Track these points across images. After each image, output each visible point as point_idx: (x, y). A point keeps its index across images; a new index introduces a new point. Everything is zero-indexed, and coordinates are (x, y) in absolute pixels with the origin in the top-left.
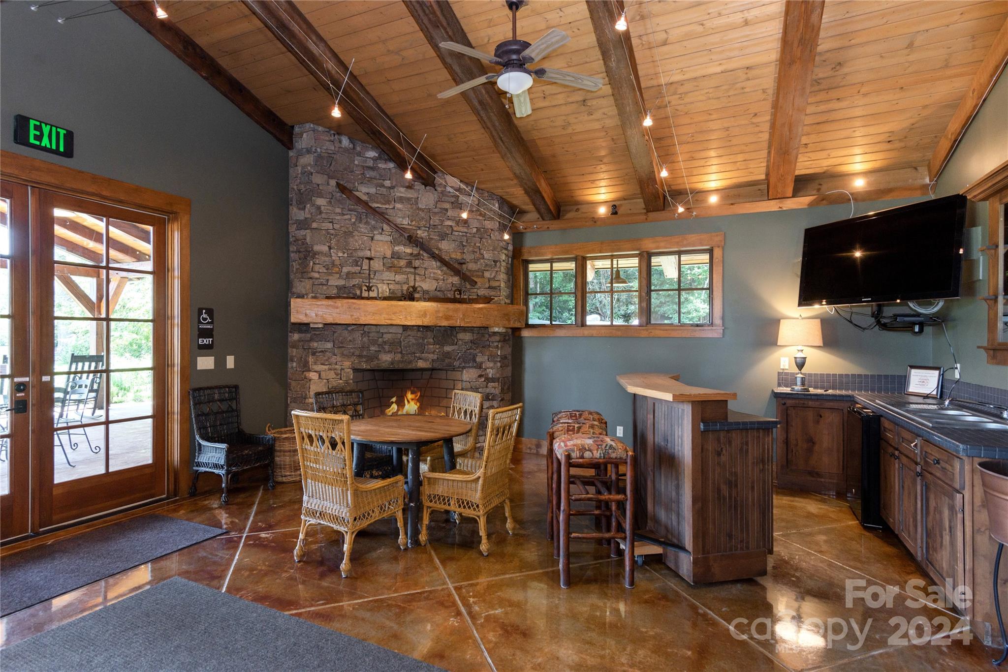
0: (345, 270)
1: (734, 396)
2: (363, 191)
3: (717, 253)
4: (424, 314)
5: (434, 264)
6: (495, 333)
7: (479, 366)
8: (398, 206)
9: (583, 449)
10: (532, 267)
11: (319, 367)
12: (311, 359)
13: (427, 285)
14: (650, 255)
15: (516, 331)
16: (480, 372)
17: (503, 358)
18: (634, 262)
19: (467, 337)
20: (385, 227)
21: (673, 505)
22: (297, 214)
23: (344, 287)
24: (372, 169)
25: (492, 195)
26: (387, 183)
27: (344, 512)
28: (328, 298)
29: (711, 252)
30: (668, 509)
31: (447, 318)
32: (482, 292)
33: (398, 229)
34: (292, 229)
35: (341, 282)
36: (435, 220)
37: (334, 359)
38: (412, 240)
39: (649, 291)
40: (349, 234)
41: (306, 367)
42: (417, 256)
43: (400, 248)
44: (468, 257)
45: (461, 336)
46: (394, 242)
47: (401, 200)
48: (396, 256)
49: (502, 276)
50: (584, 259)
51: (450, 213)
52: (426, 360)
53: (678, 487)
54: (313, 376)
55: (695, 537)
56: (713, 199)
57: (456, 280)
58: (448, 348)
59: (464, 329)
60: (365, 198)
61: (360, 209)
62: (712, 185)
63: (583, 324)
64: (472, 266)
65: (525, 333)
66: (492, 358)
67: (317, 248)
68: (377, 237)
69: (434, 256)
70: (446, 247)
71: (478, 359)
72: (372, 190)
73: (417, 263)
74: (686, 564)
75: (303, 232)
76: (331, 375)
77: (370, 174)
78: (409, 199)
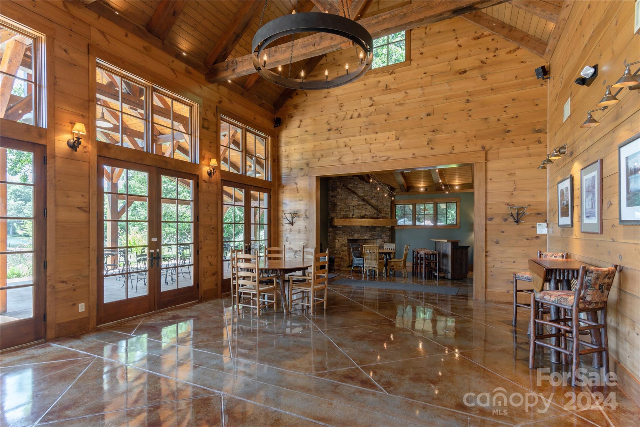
0: (345, 210)
1: (460, 241)
2: (350, 186)
3: (458, 203)
4: (369, 222)
5: (370, 207)
6: (387, 228)
7: (383, 238)
8: (359, 190)
9: (428, 252)
10: (397, 206)
11: (338, 238)
12: (336, 236)
13: (368, 213)
14: (437, 203)
15: (393, 227)
16: (383, 240)
17: (389, 235)
18: (432, 205)
19: (379, 229)
20: (356, 196)
21: (447, 265)
22: (331, 193)
23: (345, 215)
24: (352, 179)
25: (386, 185)
26: (356, 183)
27: (376, 266)
28: (341, 218)
29: (456, 203)
30: (446, 266)
31: (376, 223)
32: (383, 215)
33: (359, 197)
34: (330, 198)
35: (344, 213)
36: (370, 193)
37: (342, 236)
38: (364, 200)
39: (437, 214)
40: (346, 199)
41: (335, 238)
42: (364, 205)
43: (360, 202)
44: (379, 204)
45: (377, 229)
46: (358, 201)
47: (360, 188)
48: (359, 205)
49: (389, 210)
50: (415, 204)
51: (374, 191)
52: (367, 236)
53: (448, 260)
54: (337, 241)
55: (452, 269)
56: (457, 188)
57: (376, 211)
58: (373, 233)
59: (378, 227)
60: (350, 188)
61: (349, 191)
62: (457, 184)
63: (415, 225)
64: (381, 207)
65: (396, 228)
66: (386, 236)
67: (338, 203)
68: (354, 199)
69: (370, 205)
70: (373, 202)
71: (382, 236)
72: (352, 186)
73: (365, 207)
74: (449, 276)
75: (333, 199)
76: (342, 241)
77: (352, 181)
78: (362, 187)
